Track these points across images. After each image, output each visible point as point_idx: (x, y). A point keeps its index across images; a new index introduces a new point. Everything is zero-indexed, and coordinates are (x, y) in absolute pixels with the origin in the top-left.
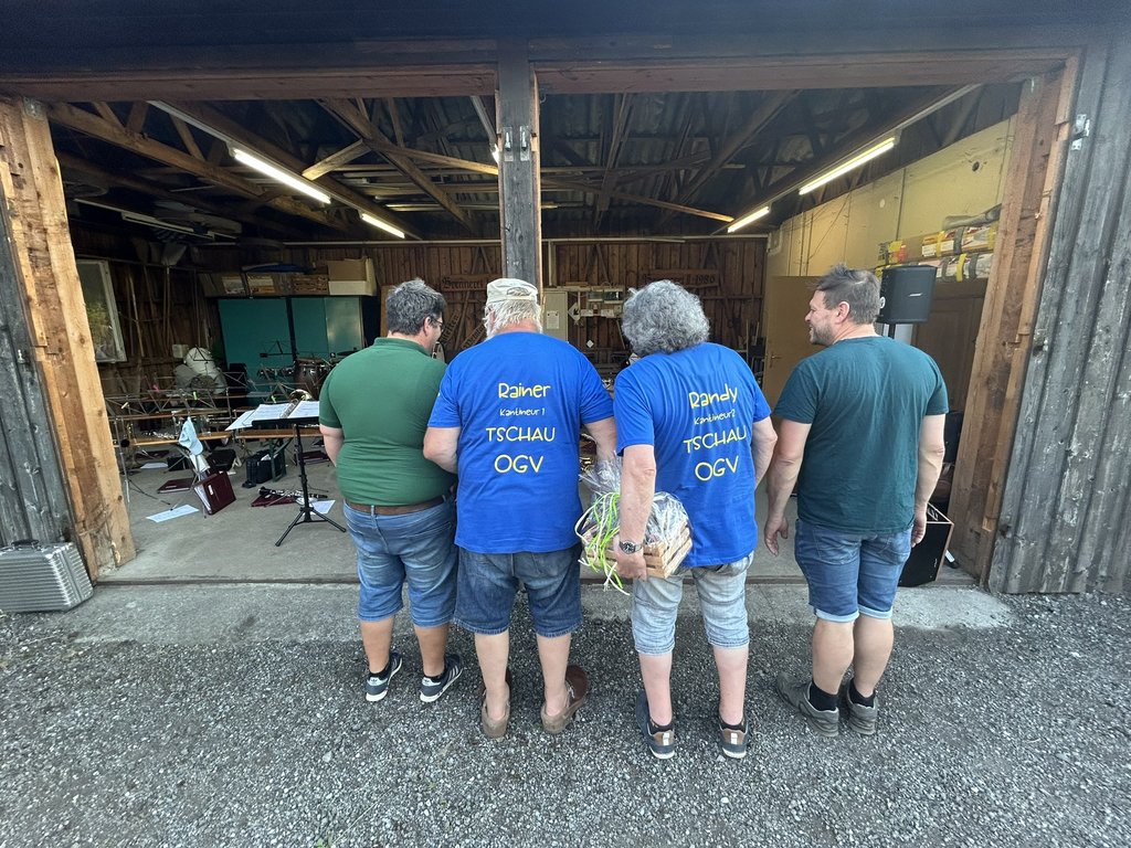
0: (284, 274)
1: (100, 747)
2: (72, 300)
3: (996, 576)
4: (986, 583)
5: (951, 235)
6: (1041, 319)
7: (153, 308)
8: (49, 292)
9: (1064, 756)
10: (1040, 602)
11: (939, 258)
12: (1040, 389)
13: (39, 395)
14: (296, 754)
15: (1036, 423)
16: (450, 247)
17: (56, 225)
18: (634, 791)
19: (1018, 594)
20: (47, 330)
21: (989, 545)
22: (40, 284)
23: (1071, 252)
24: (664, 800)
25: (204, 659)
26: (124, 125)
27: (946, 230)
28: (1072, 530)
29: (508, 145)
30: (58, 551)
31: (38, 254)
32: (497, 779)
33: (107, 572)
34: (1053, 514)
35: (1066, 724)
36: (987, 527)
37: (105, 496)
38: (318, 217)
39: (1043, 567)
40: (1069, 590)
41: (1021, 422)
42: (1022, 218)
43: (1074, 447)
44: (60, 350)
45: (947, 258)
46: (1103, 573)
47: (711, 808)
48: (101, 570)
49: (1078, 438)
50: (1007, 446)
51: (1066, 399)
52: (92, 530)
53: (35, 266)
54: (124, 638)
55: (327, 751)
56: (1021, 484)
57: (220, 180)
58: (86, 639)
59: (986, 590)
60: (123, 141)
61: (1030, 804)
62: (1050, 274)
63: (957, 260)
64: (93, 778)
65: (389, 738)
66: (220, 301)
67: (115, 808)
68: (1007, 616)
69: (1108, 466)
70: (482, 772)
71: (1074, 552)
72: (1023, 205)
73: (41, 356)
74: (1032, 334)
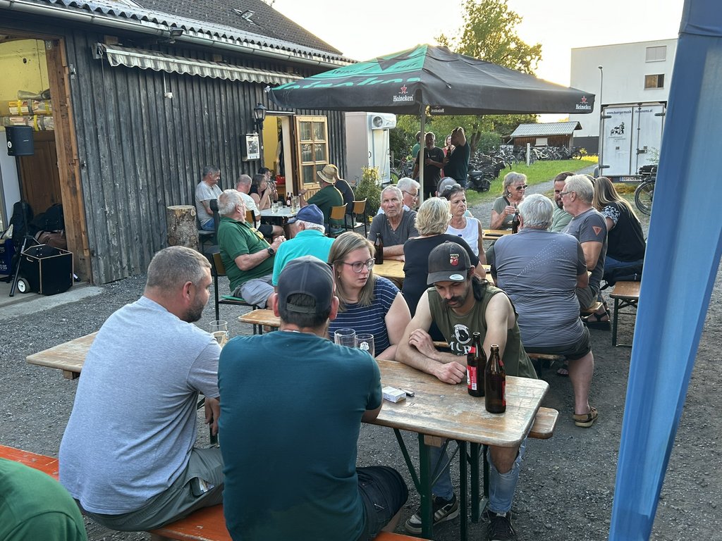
3: (95, 277)
4: (93, 281)
5: (25, 103)
6: (80, 152)
11: (22, 116)
12: (88, 184)
15: (91, 200)
19: (106, 284)
21: (89, 263)
23: (83, 122)
28: (116, 248)
34: (108, 242)
36: (86, 254)
39: (111, 268)
40: (123, 277)
41: (85, 200)
42: (61, 105)
43: (107, 209)
45: (26, 116)
49: (107, 205)
50: (84, 213)
51: (99, 187)
56: (93, 229)
63: (32, 118)
68: (103, 290)
69: (120, 216)
71: (120, 258)
72: (59, 96)
74: (79, 159)
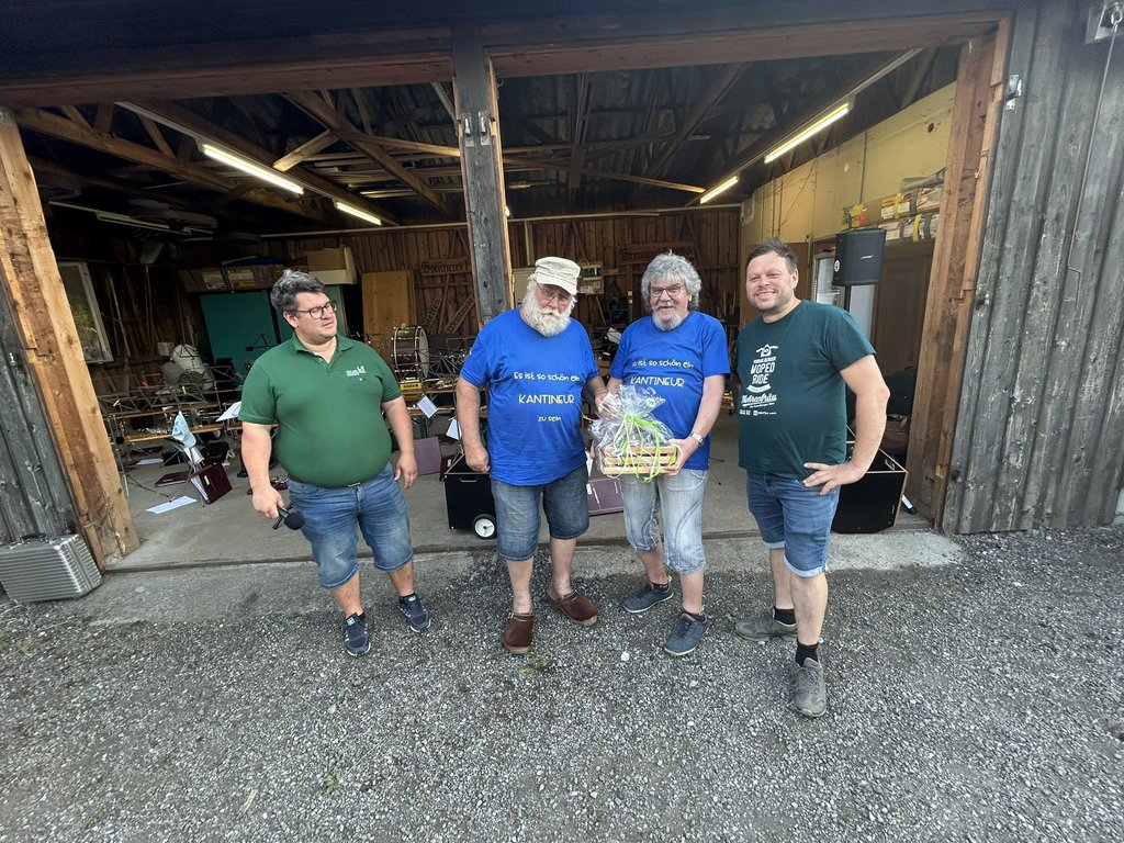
0: (264, 267)
1: (123, 714)
2: (56, 301)
3: (949, 518)
4: (940, 525)
5: (907, 197)
6: (982, 274)
7: (135, 307)
8: (35, 295)
9: (996, 670)
10: (989, 540)
11: (897, 220)
12: (983, 341)
13: (34, 396)
14: (304, 708)
15: (981, 374)
16: (428, 231)
17: (35, 230)
18: (610, 719)
19: (970, 535)
20: (36, 332)
21: (942, 490)
22: (24, 288)
23: (1009, 208)
24: (637, 727)
25: (213, 634)
26: (92, 126)
27: (902, 192)
28: (1017, 472)
29: (468, 131)
30: (66, 542)
31: (20, 259)
32: (486, 720)
33: (114, 561)
34: (1000, 458)
35: (1001, 644)
36: (940, 473)
37: (105, 489)
38: (292, 207)
39: (992, 507)
40: (1018, 528)
41: (967, 372)
42: (963, 178)
43: (1017, 394)
44: (50, 351)
45: (904, 219)
46: (1049, 511)
47: (678, 730)
48: (108, 560)
49: (1021, 385)
50: (956, 397)
51: (1009, 348)
52: (97, 523)
53: (18, 272)
54: (136, 619)
55: (331, 705)
56: (969, 430)
57: (192, 175)
58: (99, 623)
59: (941, 532)
60: (92, 142)
61: (962, 711)
62: (990, 232)
63: (913, 221)
64: (119, 739)
65: (388, 691)
66: (201, 297)
67: (141, 762)
68: (958, 554)
69: (1049, 411)
70: (473, 714)
71: (1021, 492)
72: (965, 165)
73: (32, 358)
74: (975, 289)
